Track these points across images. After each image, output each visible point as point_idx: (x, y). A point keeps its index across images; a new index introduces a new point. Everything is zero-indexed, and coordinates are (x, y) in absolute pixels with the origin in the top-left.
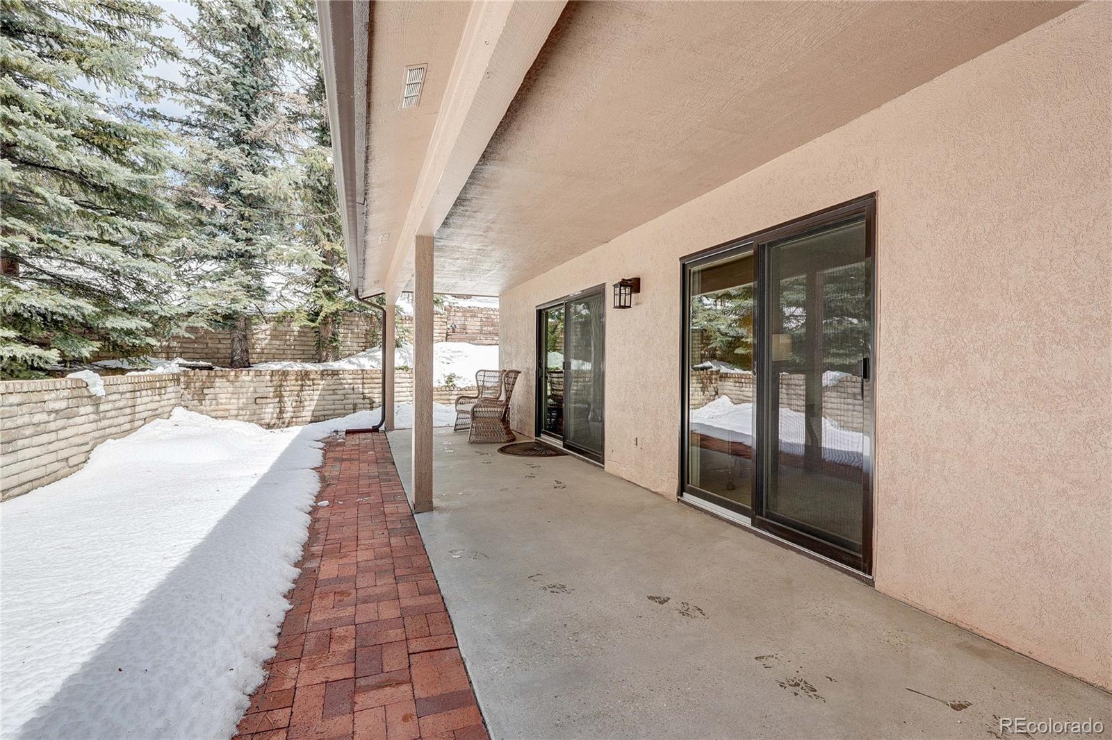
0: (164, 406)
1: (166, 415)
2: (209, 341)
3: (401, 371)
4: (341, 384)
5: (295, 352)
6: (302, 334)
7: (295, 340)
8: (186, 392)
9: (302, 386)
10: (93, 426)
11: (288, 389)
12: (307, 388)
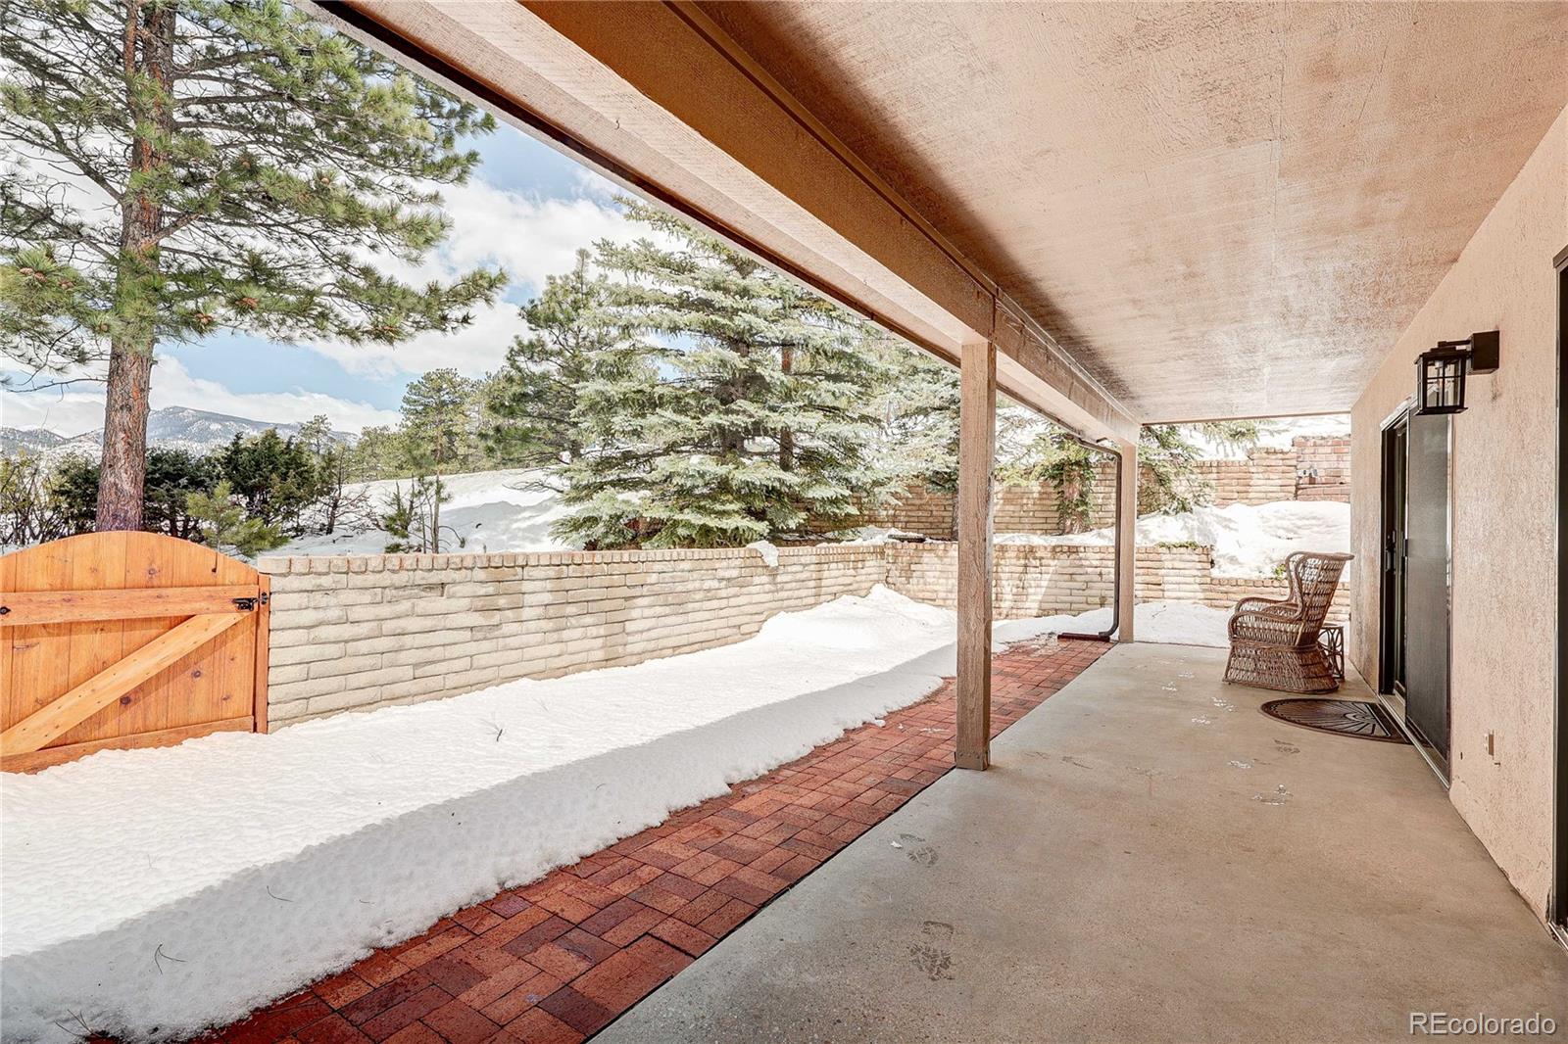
0: (861, 581)
1: (863, 593)
2: (934, 508)
3: (1183, 550)
4: (1081, 566)
5: (1035, 521)
6: (1044, 496)
7: (1034, 504)
8: (894, 568)
9: (1026, 566)
10: (769, 596)
11: (1007, 569)
12: (1032, 569)
